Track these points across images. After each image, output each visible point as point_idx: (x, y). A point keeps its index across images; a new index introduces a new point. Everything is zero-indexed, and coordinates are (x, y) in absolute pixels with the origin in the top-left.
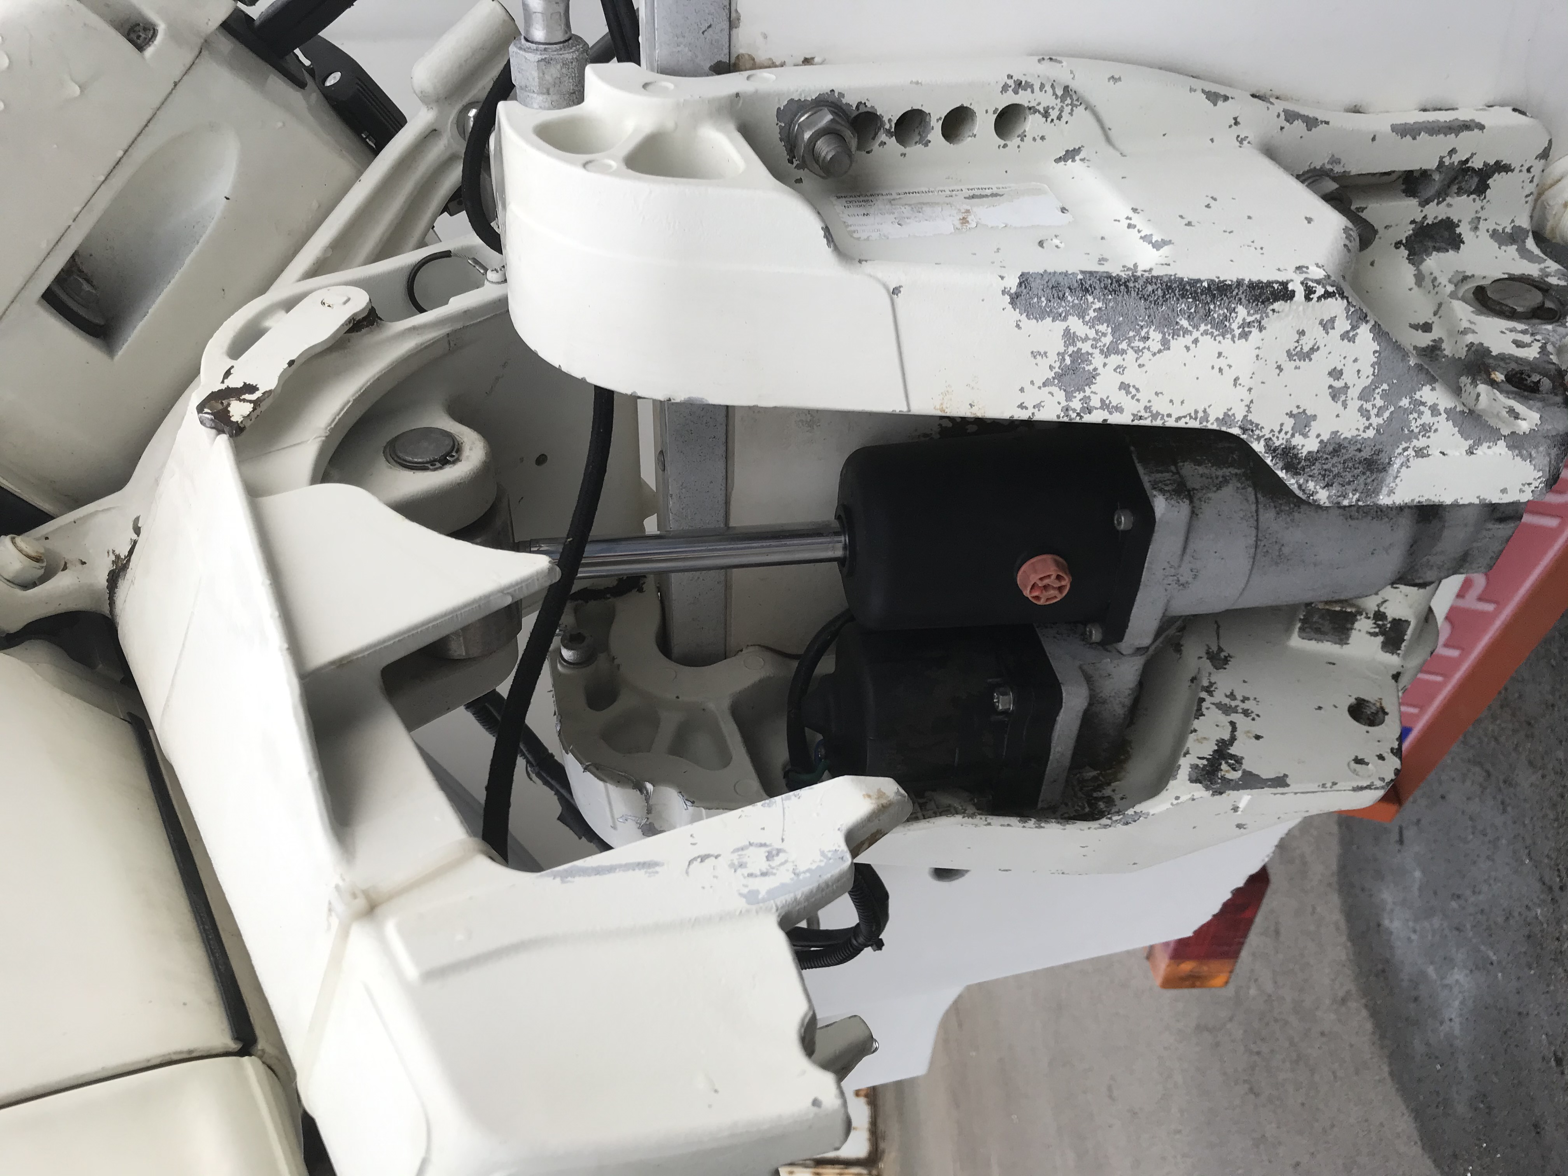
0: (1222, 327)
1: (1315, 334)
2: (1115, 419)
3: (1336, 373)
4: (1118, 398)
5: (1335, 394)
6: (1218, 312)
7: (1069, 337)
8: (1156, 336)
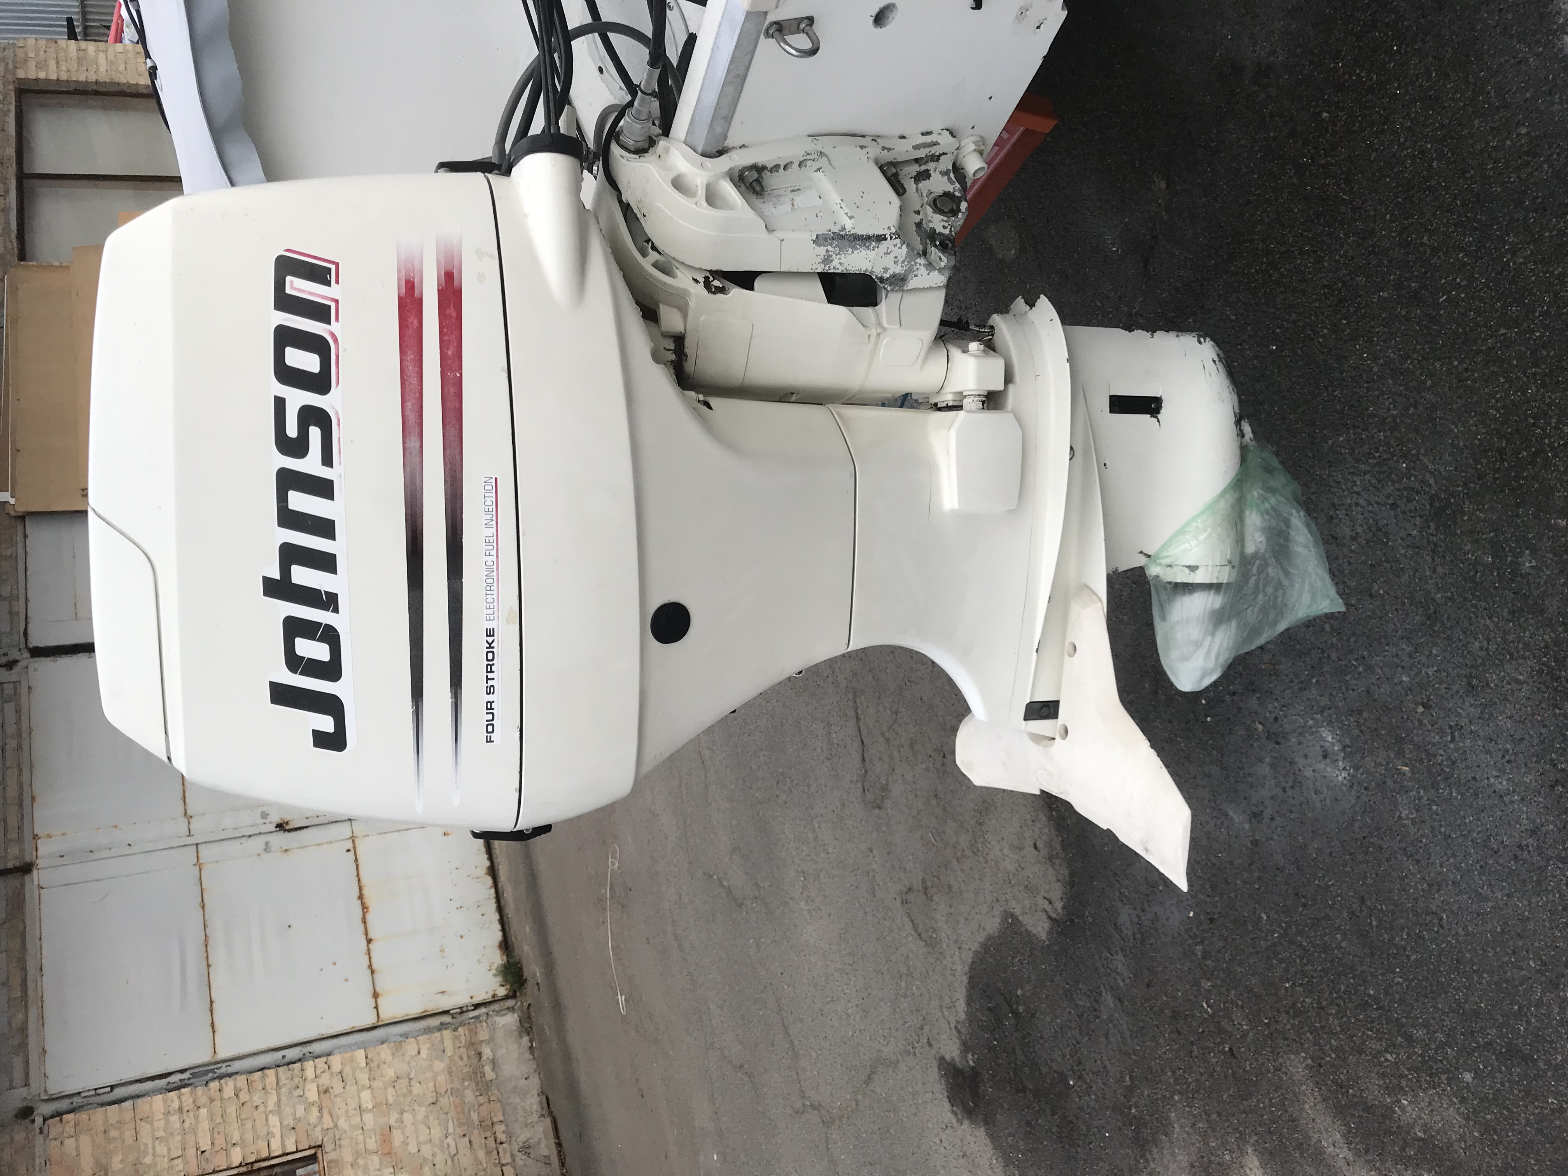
0: (868, 248)
1: (892, 247)
2: (837, 271)
3: (896, 257)
4: (838, 266)
5: (895, 262)
6: (867, 244)
7: (827, 251)
8: (850, 250)
